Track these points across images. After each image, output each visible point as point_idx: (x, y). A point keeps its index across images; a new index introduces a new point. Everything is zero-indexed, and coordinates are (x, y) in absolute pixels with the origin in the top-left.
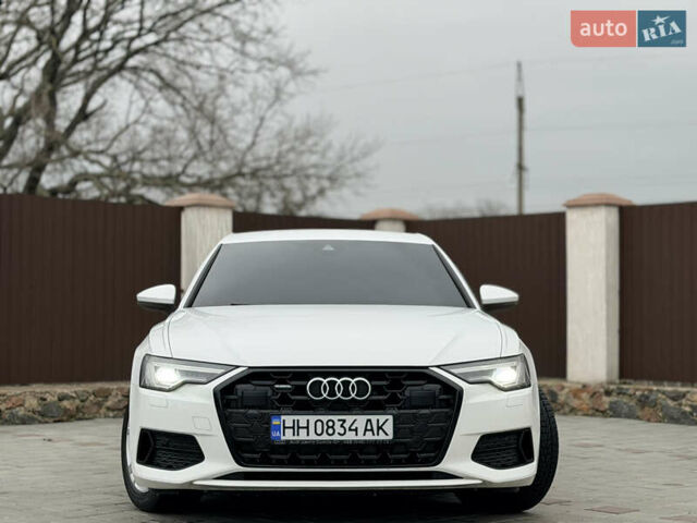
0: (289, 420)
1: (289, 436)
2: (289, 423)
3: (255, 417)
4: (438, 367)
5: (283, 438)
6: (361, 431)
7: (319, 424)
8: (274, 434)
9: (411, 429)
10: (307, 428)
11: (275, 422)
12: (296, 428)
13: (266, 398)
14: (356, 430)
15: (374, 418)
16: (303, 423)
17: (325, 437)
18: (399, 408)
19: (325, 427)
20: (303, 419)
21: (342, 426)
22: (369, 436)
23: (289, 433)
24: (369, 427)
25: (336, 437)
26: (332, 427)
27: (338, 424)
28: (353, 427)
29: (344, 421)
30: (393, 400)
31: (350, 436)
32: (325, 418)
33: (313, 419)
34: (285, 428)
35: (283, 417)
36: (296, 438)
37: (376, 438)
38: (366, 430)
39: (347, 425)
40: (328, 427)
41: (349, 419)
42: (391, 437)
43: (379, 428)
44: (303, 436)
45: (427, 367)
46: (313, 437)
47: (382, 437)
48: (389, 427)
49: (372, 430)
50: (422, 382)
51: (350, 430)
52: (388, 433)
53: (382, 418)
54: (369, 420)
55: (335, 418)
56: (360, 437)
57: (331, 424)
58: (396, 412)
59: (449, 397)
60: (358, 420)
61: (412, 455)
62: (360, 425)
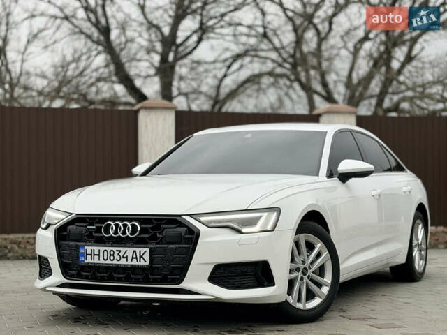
0: (89, 249)
1: (89, 260)
2: (89, 252)
3: (73, 247)
4: (189, 215)
5: (86, 261)
6: (130, 258)
7: (106, 252)
8: (82, 259)
9: (162, 258)
10: (99, 255)
11: (82, 251)
12: (93, 255)
13: (82, 234)
14: (127, 257)
15: (138, 250)
16: (96, 253)
17: (109, 262)
18: (157, 244)
19: (109, 255)
20: (97, 249)
21: (118, 254)
22: (135, 262)
23: (89, 257)
24: (135, 256)
25: (115, 262)
26: (113, 255)
27: (116, 253)
28: (125, 256)
29: (120, 251)
30: (154, 238)
31: (123, 262)
32: (109, 249)
33: (102, 249)
34: (87, 255)
35: (86, 248)
36: (92, 262)
37: (139, 263)
38: (133, 258)
39: (121, 254)
40: (111, 255)
41: (123, 250)
42: (148, 263)
43: (141, 257)
44: (96, 261)
45: (180, 216)
46: (102, 261)
47: (142, 263)
48: (147, 257)
49: (136, 258)
50: (175, 226)
51: (123, 257)
52: (145, 261)
53: (143, 250)
54: (134, 251)
55: (115, 249)
56: (129, 262)
57: (112, 253)
58: (151, 246)
59: (192, 237)
60: (128, 251)
61: (164, 277)
62: (129, 254)
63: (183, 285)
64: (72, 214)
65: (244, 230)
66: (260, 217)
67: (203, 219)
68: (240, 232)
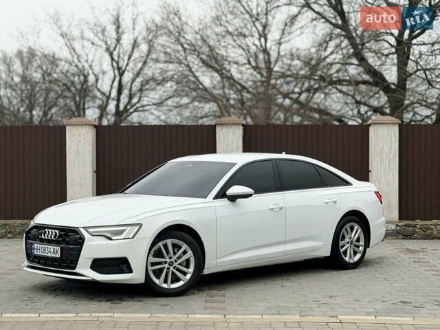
0: (36, 246)
1: (35, 253)
3: (30, 243)
4: (83, 228)
6: (52, 253)
7: (42, 248)
8: (33, 251)
10: (40, 250)
11: (33, 246)
12: (37, 249)
13: (35, 236)
15: (55, 247)
16: (39, 248)
17: (43, 254)
18: (66, 244)
20: (39, 246)
22: (54, 255)
24: (54, 251)
25: (46, 255)
27: (47, 249)
30: (64, 241)
31: (49, 255)
32: (43, 246)
33: (41, 246)
34: (35, 249)
37: (56, 256)
39: (49, 250)
40: (44, 250)
41: (49, 247)
43: (57, 252)
44: (39, 253)
45: (77, 228)
46: (41, 253)
48: (59, 252)
49: (55, 253)
50: (75, 234)
51: (49, 252)
52: (58, 256)
53: (58, 248)
55: (46, 246)
56: (52, 255)
58: (62, 246)
59: (81, 241)
60: (51, 248)
61: (68, 265)
62: (52, 250)
63: (76, 270)
65: (113, 238)
66: (125, 230)
67: (91, 230)
68: (110, 239)
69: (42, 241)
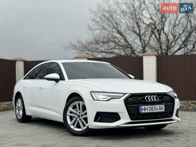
0: (143, 107)
1: (143, 111)
3: (135, 107)
4: (168, 92)
5: (142, 112)
6: (158, 109)
7: (150, 108)
8: (140, 111)
9: (167, 108)
10: (147, 109)
11: (140, 108)
12: (145, 109)
13: (136, 101)
14: (157, 109)
15: (161, 106)
16: (146, 108)
17: (151, 111)
20: (146, 107)
22: (160, 111)
23: (143, 110)
25: (153, 111)
26: (153, 109)
27: (154, 108)
29: (155, 107)
31: (156, 111)
32: (151, 106)
33: (149, 106)
35: (142, 107)
36: (145, 112)
38: (159, 109)
39: (155, 108)
41: (156, 106)
42: (164, 111)
43: (162, 108)
44: (146, 111)
46: (149, 111)
47: (162, 111)
48: (164, 108)
49: (160, 109)
50: (167, 96)
52: (163, 110)
53: (162, 106)
54: (160, 107)
55: (153, 106)
56: (158, 111)
57: (152, 108)
60: (158, 107)
61: (167, 115)
62: (158, 108)
64: (127, 93)
69: (146, 103)
